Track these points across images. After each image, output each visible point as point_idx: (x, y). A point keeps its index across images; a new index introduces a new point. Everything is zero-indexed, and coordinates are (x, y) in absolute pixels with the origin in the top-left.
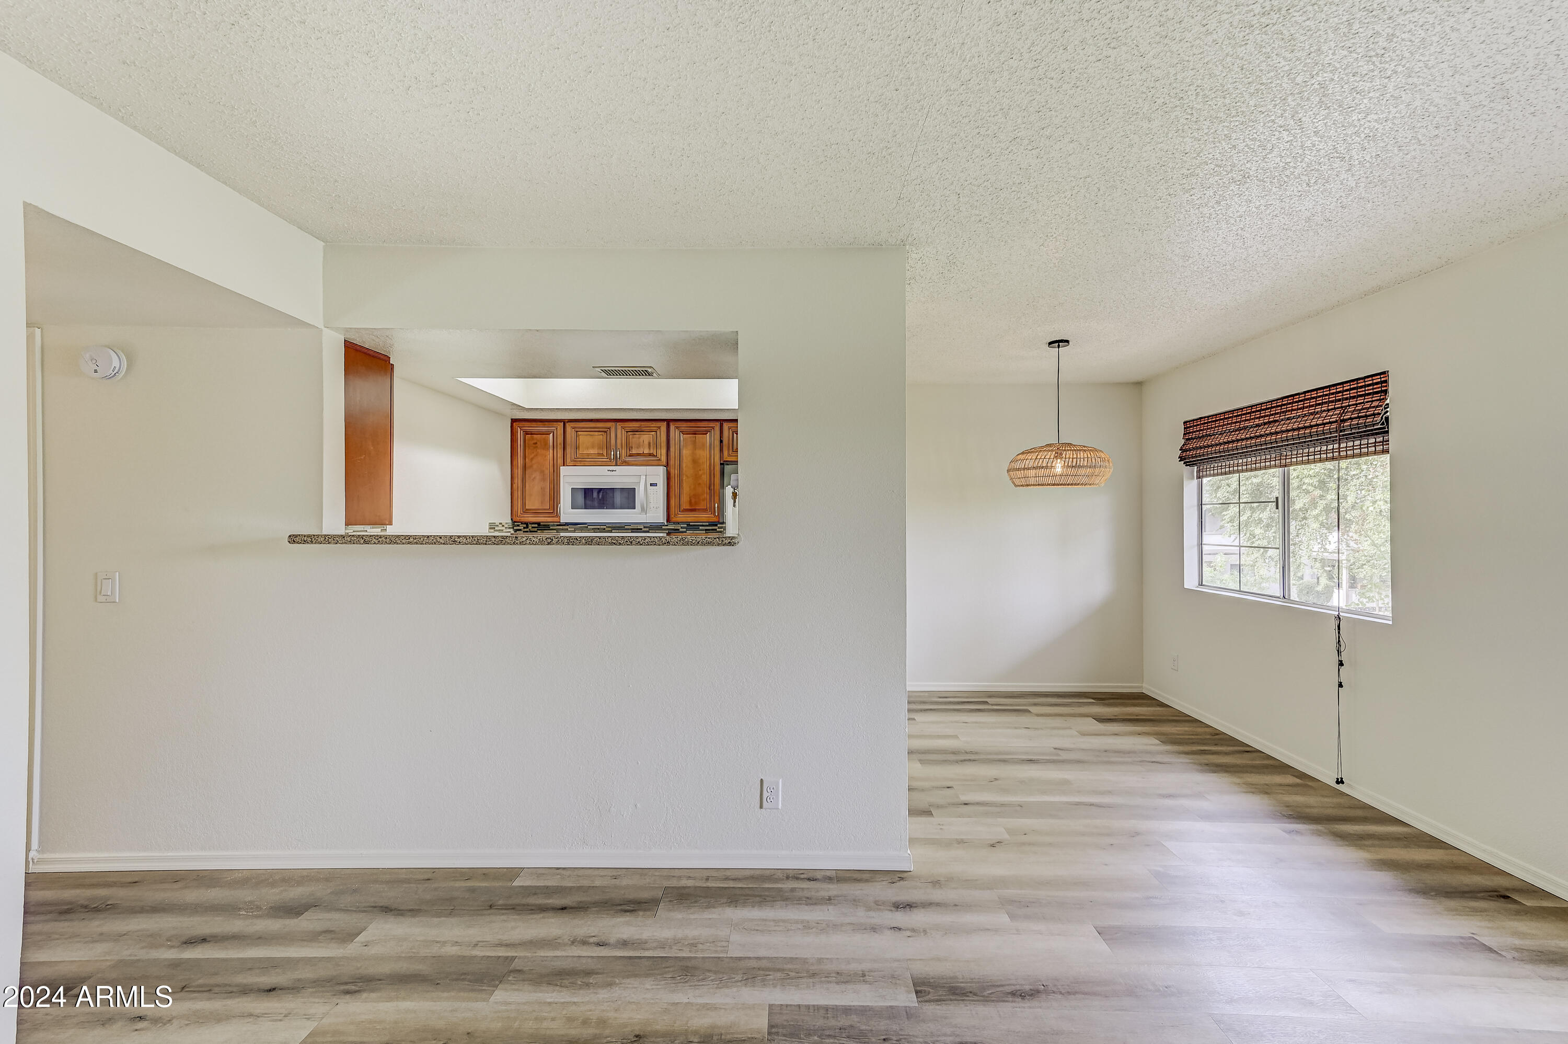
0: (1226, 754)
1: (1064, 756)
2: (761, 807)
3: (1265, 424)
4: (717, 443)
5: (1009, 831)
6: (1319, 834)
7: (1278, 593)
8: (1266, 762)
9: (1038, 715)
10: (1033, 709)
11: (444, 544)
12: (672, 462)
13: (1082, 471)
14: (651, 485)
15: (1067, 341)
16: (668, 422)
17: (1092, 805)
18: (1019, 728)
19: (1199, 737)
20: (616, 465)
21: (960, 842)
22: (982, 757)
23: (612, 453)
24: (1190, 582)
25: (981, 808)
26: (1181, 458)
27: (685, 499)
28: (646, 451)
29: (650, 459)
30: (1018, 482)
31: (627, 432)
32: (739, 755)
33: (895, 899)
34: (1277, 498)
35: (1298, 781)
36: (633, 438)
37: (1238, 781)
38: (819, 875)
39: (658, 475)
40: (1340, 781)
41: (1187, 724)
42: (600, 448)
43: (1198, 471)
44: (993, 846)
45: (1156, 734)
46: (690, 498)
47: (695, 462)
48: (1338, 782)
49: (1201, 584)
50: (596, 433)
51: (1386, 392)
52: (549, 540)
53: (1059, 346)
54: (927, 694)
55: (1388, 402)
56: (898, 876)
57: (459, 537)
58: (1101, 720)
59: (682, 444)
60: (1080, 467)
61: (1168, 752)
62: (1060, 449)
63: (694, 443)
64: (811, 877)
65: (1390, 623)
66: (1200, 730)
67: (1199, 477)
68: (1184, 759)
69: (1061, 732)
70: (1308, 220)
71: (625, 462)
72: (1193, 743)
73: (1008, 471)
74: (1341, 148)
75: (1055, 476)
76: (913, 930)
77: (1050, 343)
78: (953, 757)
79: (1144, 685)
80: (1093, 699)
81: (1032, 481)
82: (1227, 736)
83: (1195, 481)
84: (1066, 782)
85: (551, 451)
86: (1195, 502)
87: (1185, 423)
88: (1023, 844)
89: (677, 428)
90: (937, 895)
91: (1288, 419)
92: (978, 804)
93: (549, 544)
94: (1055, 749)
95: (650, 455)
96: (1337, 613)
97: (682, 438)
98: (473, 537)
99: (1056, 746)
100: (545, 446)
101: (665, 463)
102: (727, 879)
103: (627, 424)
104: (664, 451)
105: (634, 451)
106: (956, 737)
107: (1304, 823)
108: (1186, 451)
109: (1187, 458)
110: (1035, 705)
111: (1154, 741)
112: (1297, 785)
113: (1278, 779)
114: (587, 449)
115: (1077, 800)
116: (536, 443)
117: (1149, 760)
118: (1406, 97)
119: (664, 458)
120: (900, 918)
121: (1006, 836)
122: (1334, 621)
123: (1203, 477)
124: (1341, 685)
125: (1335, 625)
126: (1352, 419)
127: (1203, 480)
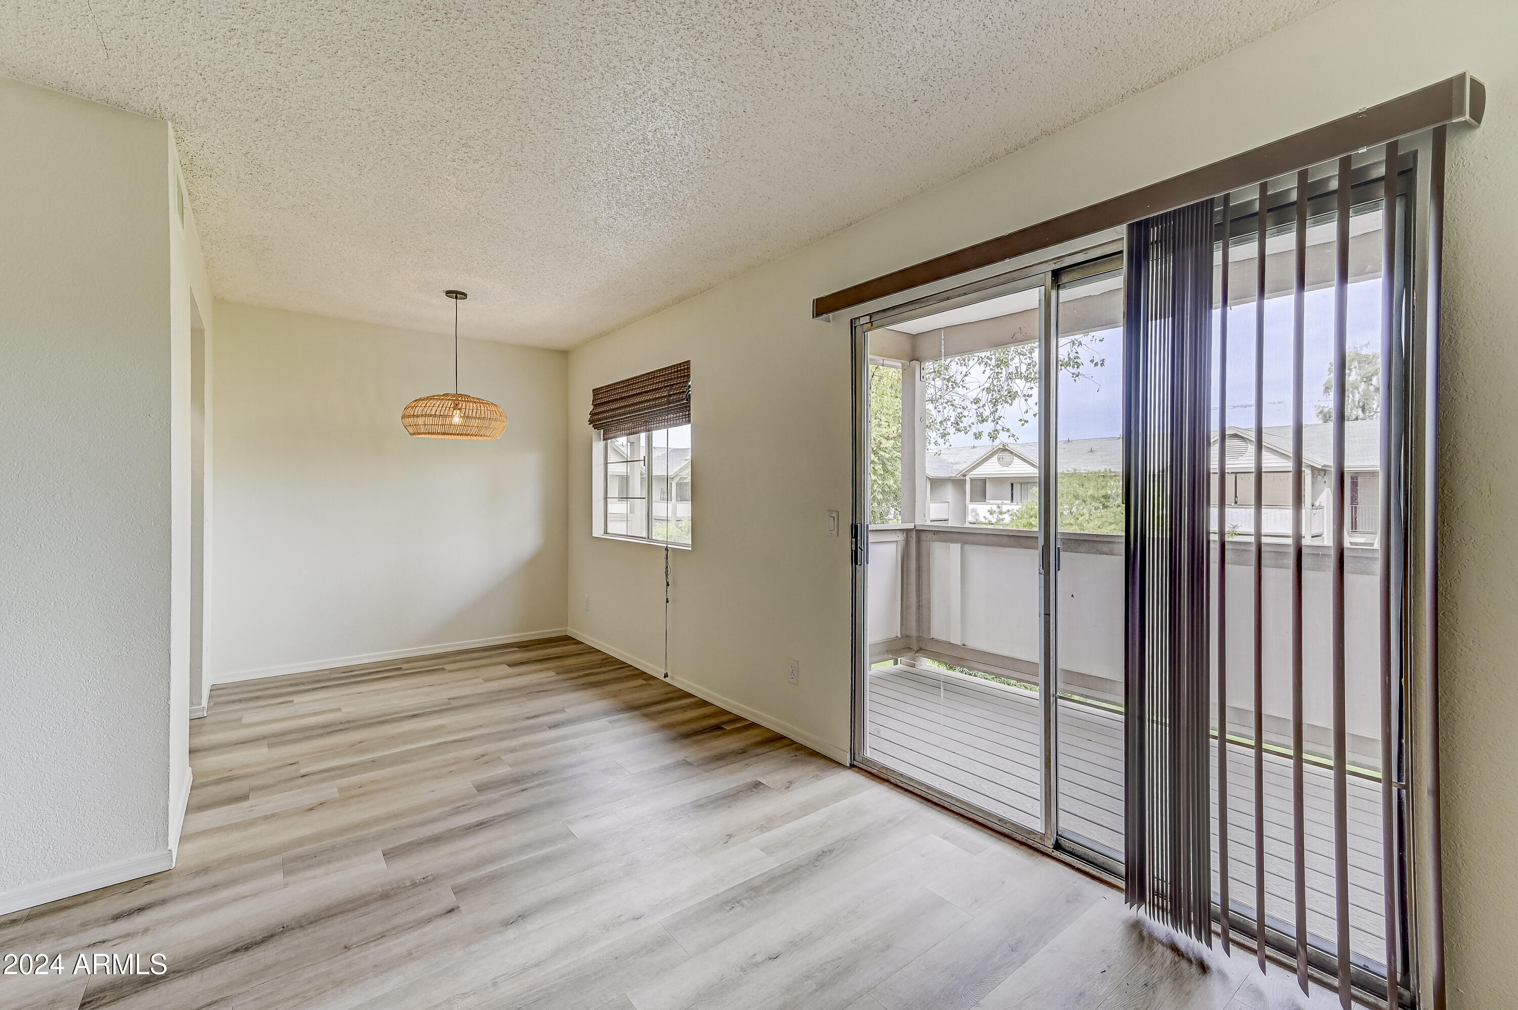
0: (603, 673)
1: (455, 703)
3: (636, 394)
7: (644, 535)
8: (633, 673)
9: (451, 671)
10: (447, 667)
15: (465, 295)
18: (422, 687)
19: (593, 663)
21: (270, 817)
22: (359, 723)
24: (598, 532)
26: (591, 422)
30: (421, 429)
34: (644, 457)
40: (666, 675)
41: (587, 655)
43: (604, 432)
48: (665, 677)
49: (606, 533)
51: (689, 376)
54: (328, 672)
55: (690, 383)
56: (144, 882)
58: (511, 665)
60: (477, 418)
62: (457, 400)
65: (690, 549)
67: (604, 440)
68: (567, 684)
72: (584, 669)
73: (402, 418)
75: (453, 425)
78: (321, 731)
79: (569, 628)
80: (517, 647)
81: (425, 429)
82: (614, 659)
83: (602, 443)
86: (602, 461)
87: (592, 389)
88: (351, 797)
91: (647, 391)
92: (320, 772)
94: (449, 699)
96: (666, 545)
99: (449, 697)
106: (339, 709)
107: (628, 712)
108: (596, 414)
109: (596, 421)
111: (552, 673)
117: (536, 690)
120: (114, 929)
122: (664, 552)
123: (608, 439)
124: (667, 602)
125: (664, 556)
126: (670, 396)
127: (609, 441)
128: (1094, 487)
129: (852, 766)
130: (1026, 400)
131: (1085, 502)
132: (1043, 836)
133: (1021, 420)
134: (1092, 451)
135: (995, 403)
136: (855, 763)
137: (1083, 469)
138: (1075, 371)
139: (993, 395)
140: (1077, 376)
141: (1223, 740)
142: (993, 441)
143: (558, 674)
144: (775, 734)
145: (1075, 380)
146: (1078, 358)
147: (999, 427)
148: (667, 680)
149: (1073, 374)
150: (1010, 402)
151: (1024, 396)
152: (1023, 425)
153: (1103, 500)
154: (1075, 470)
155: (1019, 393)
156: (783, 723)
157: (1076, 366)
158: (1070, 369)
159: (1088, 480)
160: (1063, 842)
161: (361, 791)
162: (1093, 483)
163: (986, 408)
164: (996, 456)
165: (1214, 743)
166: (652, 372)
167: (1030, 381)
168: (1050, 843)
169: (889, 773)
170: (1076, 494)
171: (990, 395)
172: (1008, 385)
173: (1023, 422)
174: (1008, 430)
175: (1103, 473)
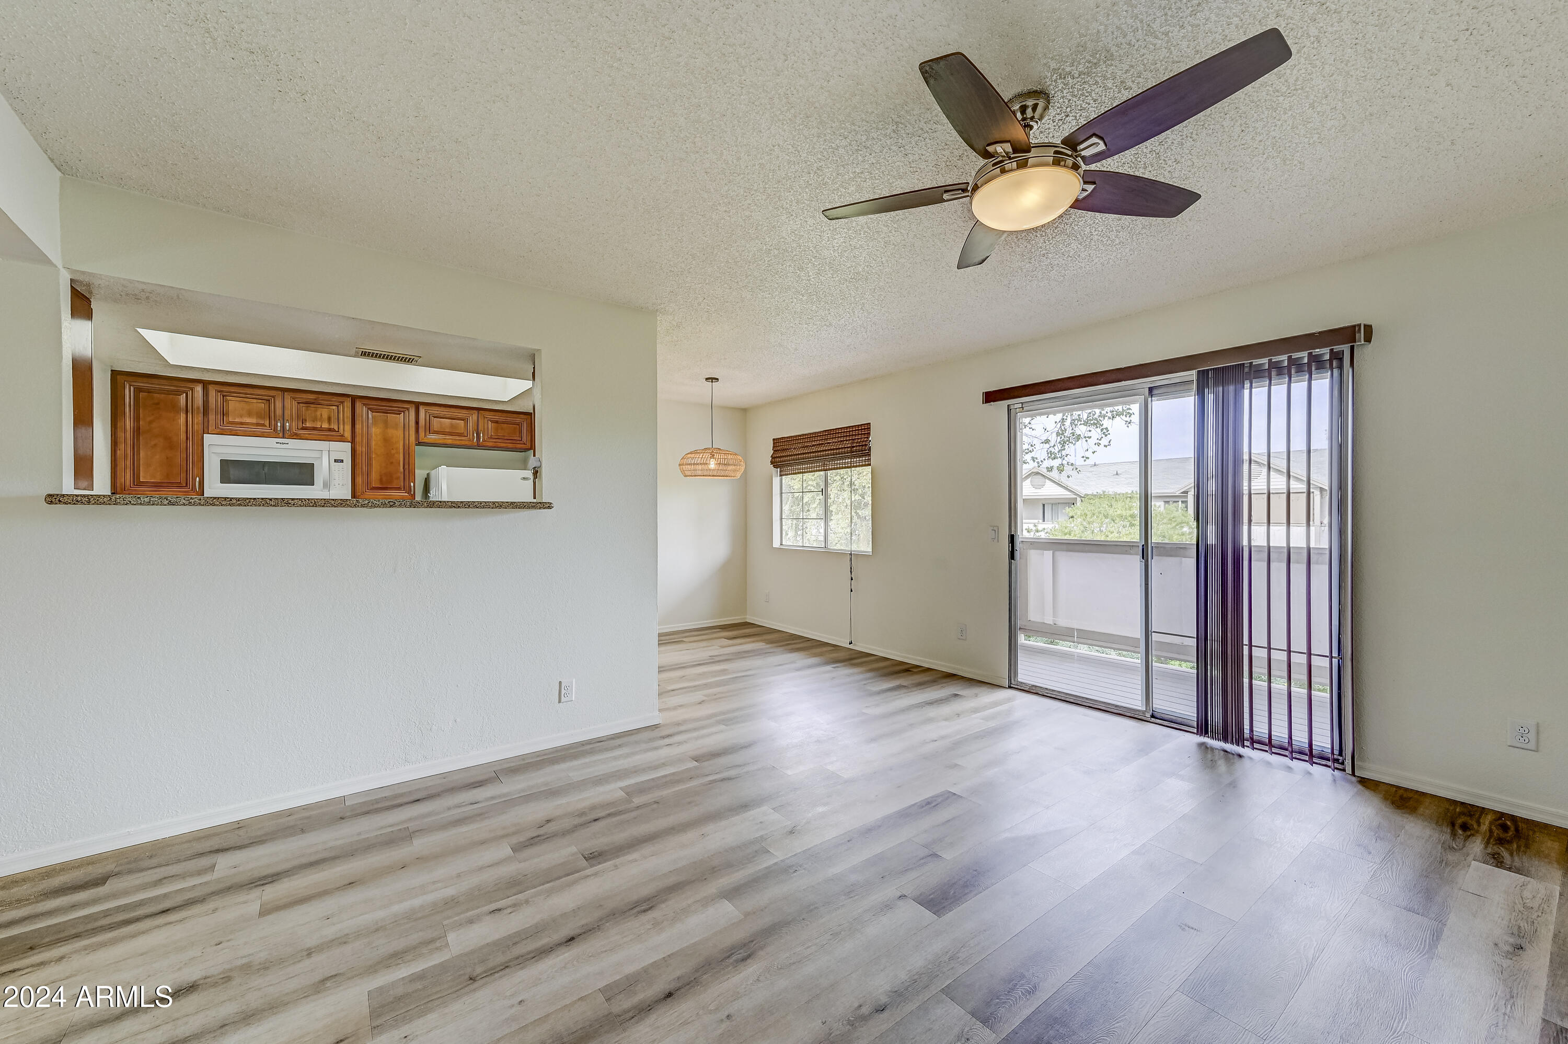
0: (799, 643)
2: (560, 702)
3: (818, 445)
4: (413, 423)
5: (705, 696)
6: (845, 666)
7: (822, 545)
11: (274, 506)
12: (358, 439)
13: (730, 468)
14: (335, 461)
15: (717, 379)
16: (354, 399)
17: (743, 676)
20: (283, 437)
21: (681, 706)
22: (667, 668)
23: (279, 424)
24: (776, 544)
25: (685, 690)
26: (772, 463)
27: (375, 476)
28: (325, 425)
29: (330, 435)
30: (688, 473)
31: (298, 403)
32: (543, 666)
33: (661, 735)
34: (822, 490)
35: (833, 648)
36: (307, 410)
37: (807, 653)
38: (603, 739)
39: (343, 449)
40: (851, 643)
42: (259, 415)
43: (780, 471)
44: (700, 703)
45: (761, 641)
46: (381, 476)
47: (386, 441)
49: (781, 544)
50: (255, 401)
51: (869, 434)
52: (392, 504)
53: (712, 382)
55: (870, 439)
56: (655, 727)
57: (293, 499)
59: (370, 421)
60: (729, 465)
61: (772, 648)
62: (713, 452)
63: (386, 423)
64: (599, 740)
65: (871, 554)
66: (783, 635)
67: (781, 475)
68: (781, 649)
69: (710, 648)
70: (848, 346)
71: (296, 434)
73: (680, 465)
74: (865, 324)
75: (710, 470)
76: (679, 743)
77: (707, 379)
79: (748, 616)
81: (699, 473)
82: (797, 635)
83: (779, 478)
84: (725, 670)
85: (183, 416)
86: (779, 492)
87: (774, 440)
88: (716, 699)
89: (364, 404)
90: (682, 728)
91: (828, 443)
93: (391, 506)
95: (330, 430)
96: (849, 551)
97: (370, 416)
98: (308, 499)
100: (175, 408)
101: (349, 439)
102: (538, 756)
103: (298, 395)
104: (348, 428)
105: (308, 425)
108: (775, 458)
109: (775, 462)
110: (685, 637)
111: (762, 644)
112: (833, 650)
113: (825, 649)
114: (241, 416)
115: (735, 676)
116: (158, 404)
118: (887, 315)
119: (348, 435)
120: (667, 741)
121: (705, 698)
122: (849, 557)
123: (783, 475)
124: (852, 591)
125: (849, 559)
126: (854, 447)
127: (783, 477)
128: (1123, 507)
129: (1010, 687)
130: (1086, 441)
131: (1114, 521)
132: (1144, 712)
133: (1083, 457)
134: (1117, 474)
135: (1063, 443)
136: (1012, 686)
137: (1111, 490)
138: (1128, 419)
139: (1061, 438)
140: (1130, 423)
141: (1250, 646)
142: (1060, 473)
143: (767, 643)
144: (945, 673)
145: (1128, 426)
146: (1130, 409)
147: (1065, 462)
148: (851, 646)
149: (1126, 421)
150: (1074, 442)
151: (1085, 437)
152: (1085, 461)
153: (1130, 518)
154: (1104, 492)
155: (1082, 436)
156: (953, 666)
157: (1128, 416)
158: (1124, 417)
159: (1116, 501)
160: (1155, 714)
161: (715, 697)
162: (1120, 504)
163: (1056, 447)
164: (1030, 479)
165: (1246, 649)
166: (833, 429)
167: (1089, 426)
168: (1148, 715)
169: (1037, 689)
170: (1106, 514)
171: (1059, 437)
172: (1073, 429)
173: (1085, 458)
174: (1072, 464)
175: (1130, 494)
